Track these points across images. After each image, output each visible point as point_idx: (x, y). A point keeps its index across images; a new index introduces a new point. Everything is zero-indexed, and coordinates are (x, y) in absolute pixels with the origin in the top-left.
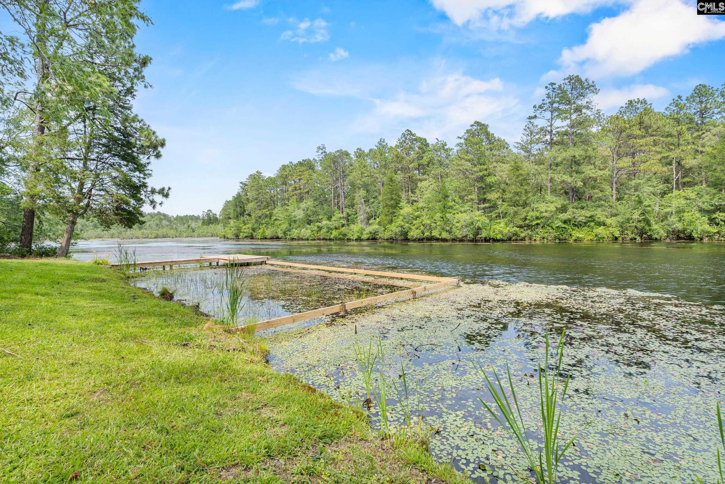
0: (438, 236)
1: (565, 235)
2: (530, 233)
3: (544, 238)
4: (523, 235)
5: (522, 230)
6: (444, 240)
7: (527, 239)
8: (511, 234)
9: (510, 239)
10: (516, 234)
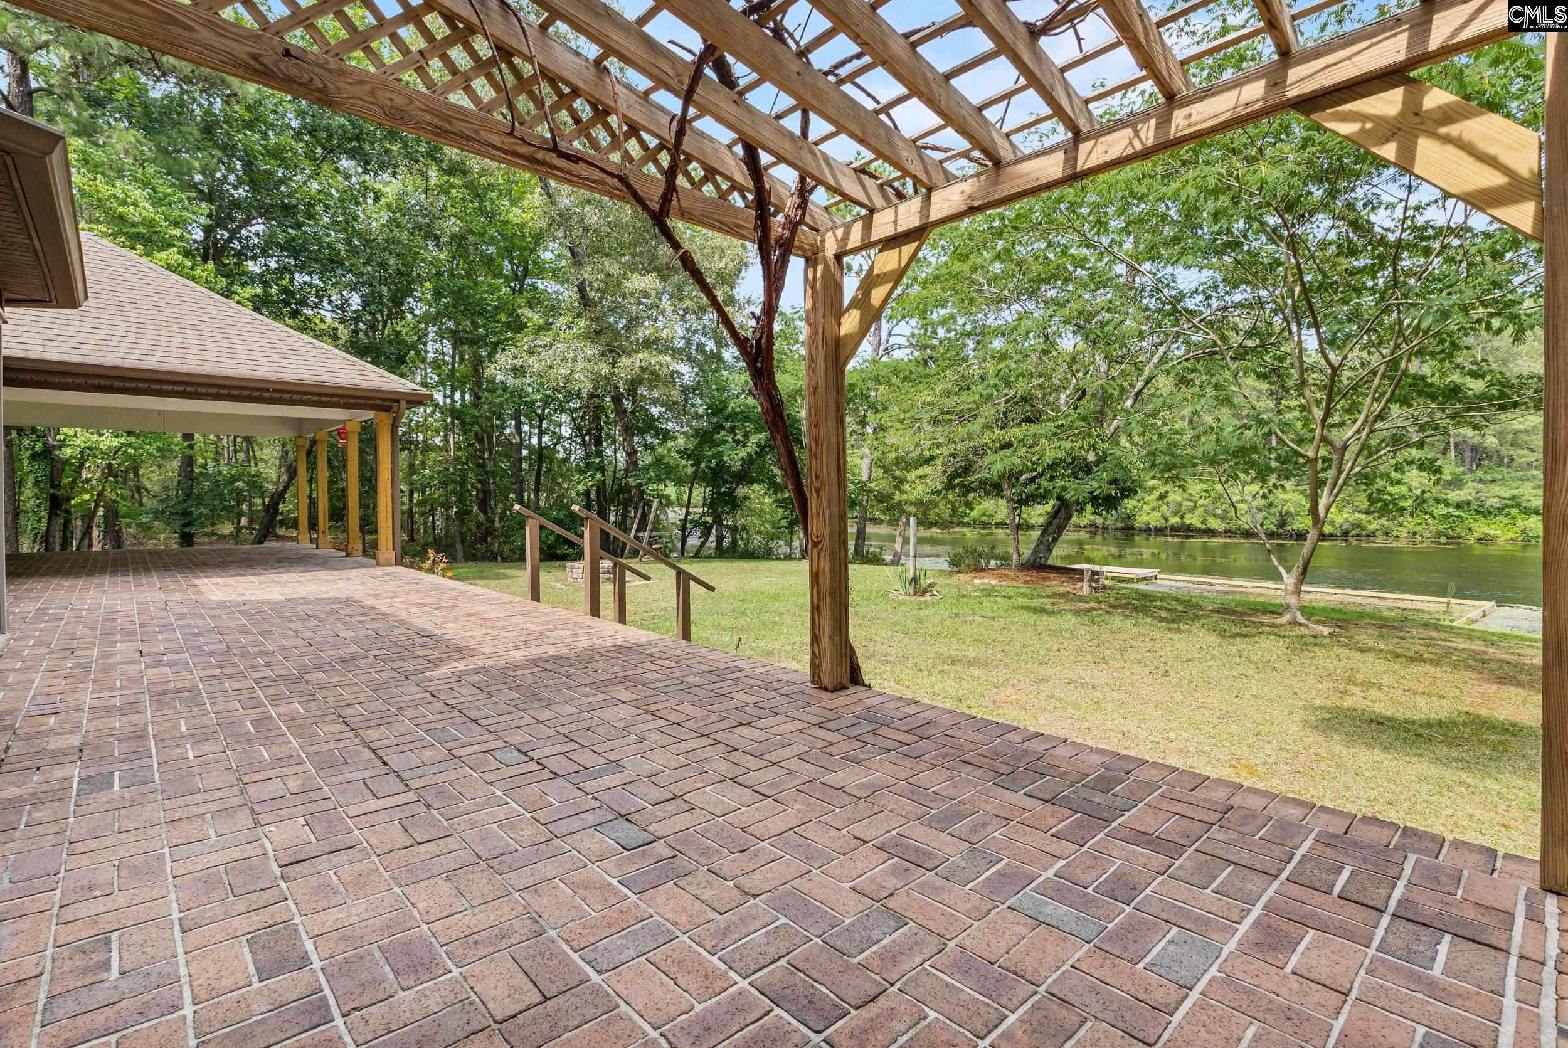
0: (1200, 526)
1: (1458, 530)
2: (1387, 524)
3: (1415, 534)
4: (1371, 527)
5: (1370, 518)
6: (1211, 533)
7: (1379, 534)
8: (1346, 526)
9: (1346, 534)
10: (1358, 525)
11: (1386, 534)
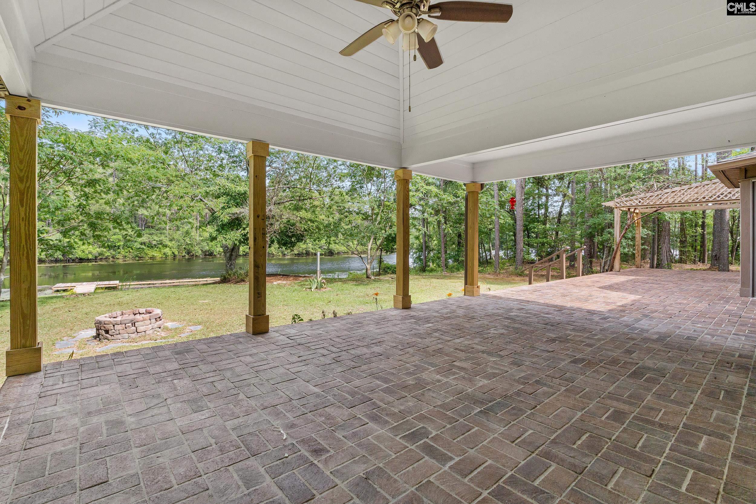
2: (113, 253)
3: (125, 257)
4: (106, 255)
5: (105, 250)
7: (110, 257)
8: (97, 254)
10: (101, 254)
11: (113, 257)
